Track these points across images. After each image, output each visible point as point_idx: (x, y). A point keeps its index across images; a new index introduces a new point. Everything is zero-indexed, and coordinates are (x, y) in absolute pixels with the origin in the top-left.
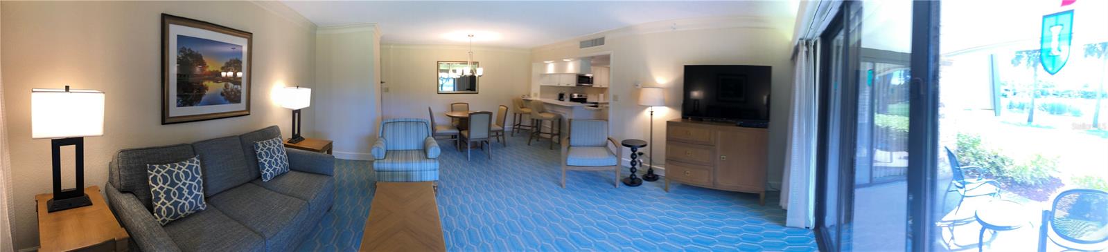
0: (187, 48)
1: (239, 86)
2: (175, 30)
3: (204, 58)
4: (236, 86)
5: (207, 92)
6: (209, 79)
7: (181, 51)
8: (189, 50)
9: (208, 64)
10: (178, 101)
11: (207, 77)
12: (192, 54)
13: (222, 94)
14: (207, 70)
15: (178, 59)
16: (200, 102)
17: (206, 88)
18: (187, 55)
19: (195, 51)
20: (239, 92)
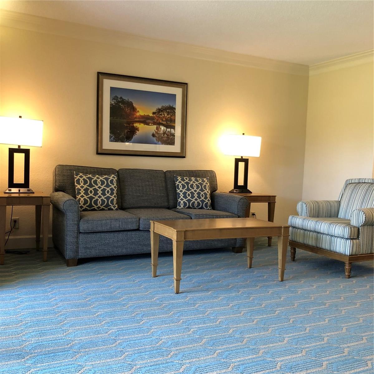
0: (119, 97)
1: (172, 130)
2: (108, 84)
3: (134, 105)
4: (169, 130)
5: (138, 133)
6: (140, 122)
7: (113, 99)
8: (121, 98)
9: (138, 110)
10: (111, 137)
11: (138, 120)
12: (123, 101)
13: (153, 135)
14: (138, 114)
15: (111, 105)
16: (131, 140)
17: (137, 129)
18: (119, 102)
19: (126, 99)
20: (173, 135)
